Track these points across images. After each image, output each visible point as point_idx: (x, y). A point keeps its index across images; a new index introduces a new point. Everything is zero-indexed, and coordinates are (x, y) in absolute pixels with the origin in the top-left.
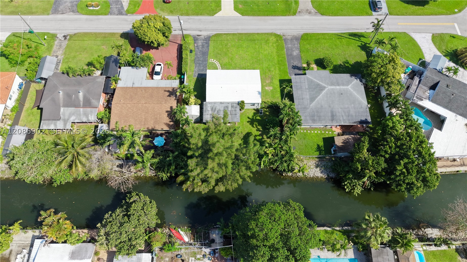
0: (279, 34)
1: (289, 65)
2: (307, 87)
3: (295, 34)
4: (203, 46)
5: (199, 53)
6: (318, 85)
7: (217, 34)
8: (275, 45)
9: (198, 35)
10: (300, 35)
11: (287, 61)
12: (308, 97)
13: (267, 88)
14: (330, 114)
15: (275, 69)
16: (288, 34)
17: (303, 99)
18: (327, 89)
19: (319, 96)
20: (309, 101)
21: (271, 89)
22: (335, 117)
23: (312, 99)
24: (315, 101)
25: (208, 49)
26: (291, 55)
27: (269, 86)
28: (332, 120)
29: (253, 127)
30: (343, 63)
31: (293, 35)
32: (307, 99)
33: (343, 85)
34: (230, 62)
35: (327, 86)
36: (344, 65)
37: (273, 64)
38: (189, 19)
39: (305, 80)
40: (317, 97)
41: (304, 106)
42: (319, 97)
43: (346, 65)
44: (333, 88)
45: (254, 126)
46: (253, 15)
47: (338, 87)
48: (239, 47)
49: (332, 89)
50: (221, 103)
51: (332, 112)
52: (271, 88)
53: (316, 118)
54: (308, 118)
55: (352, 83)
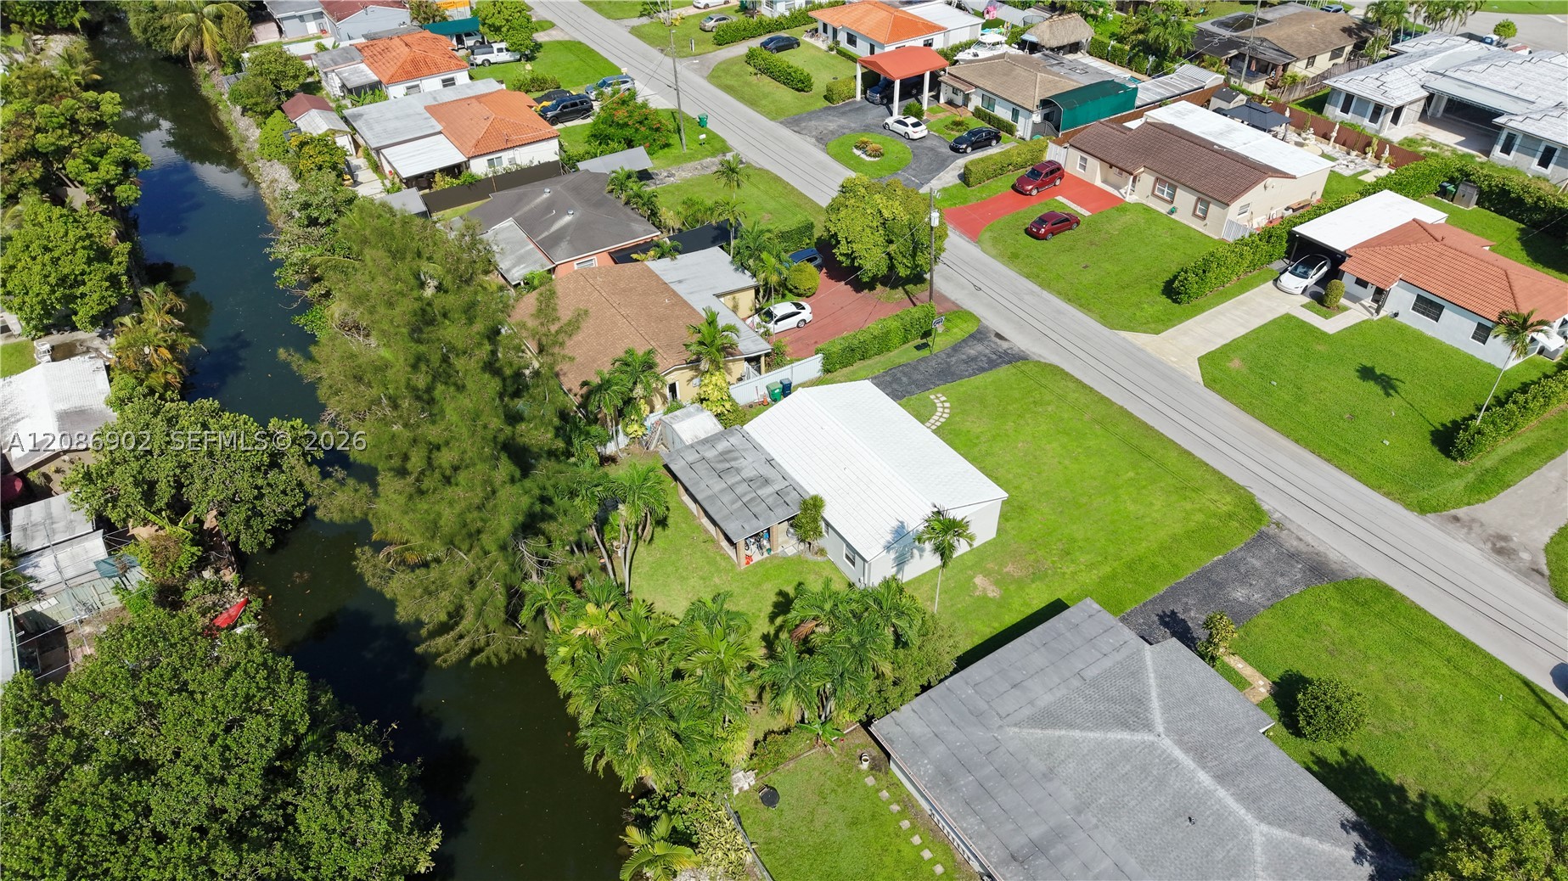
0: (1265, 507)
1: (1162, 598)
2: (1090, 673)
3: (1333, 556)
4: (974, 359)
5: (933, 363)
6: (1141, 701)
7: (1056, 367)
8: (1200, 517)
9: (998, 336)
10: (1352, 572)
11: (1172, 583)
12: (1045, 700)
13: (979, 580)
14: (1037, 831)
15: (1091, 566)
16: (1301, 534)
17: (1014, 686)
18: (1148, 737)
19: (1082, 728)
20: (1027, 712)
21: (991, 595)
22: (1042, 861)
23: (1047, 718)
24: (1049, 732)
25: (974, 374)
26: (1220, 586)
27: (996, 583)
28: (1014, 858)
29: (772, 618)
30: (1422, 796)
31: (1322, 549)
32: (1031, 703)
33: (1250, 799)
34: (983, 439)
35: (1160, 729)
36: (1421, 808)
37: (1111, 550)
38: (1032, 293)
39: (1117, 650)
40: (1071, 726)
41: (983, 705)
42: (1077, 734)
43: (1430, 816)
44: (1175, 760)
45: (779, 621)
46: (1247, 408)
47: (1204, 778)
48: (1068, 434)
49: (1170, 763)
50: (770, 461)
51: (1058, 834)
52: (993, 592)
53: (966, 782)
54: (939, 750)
55: (1307, 841)
